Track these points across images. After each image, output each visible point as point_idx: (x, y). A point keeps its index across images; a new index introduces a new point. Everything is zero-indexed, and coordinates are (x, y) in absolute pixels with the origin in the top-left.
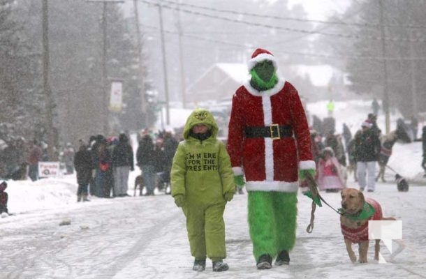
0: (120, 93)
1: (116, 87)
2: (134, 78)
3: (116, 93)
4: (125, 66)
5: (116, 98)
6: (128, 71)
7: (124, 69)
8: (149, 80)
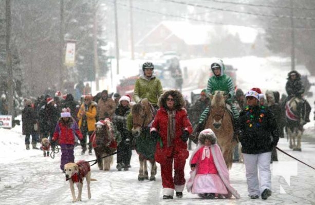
0: (74, 52)
1: (71, 47)
2: (91, 35)
3: (70, 52)
4: (83, 25)
5: (70, 55)
6: (85, 30)
7: (82, 28)
8: (103, 37)
